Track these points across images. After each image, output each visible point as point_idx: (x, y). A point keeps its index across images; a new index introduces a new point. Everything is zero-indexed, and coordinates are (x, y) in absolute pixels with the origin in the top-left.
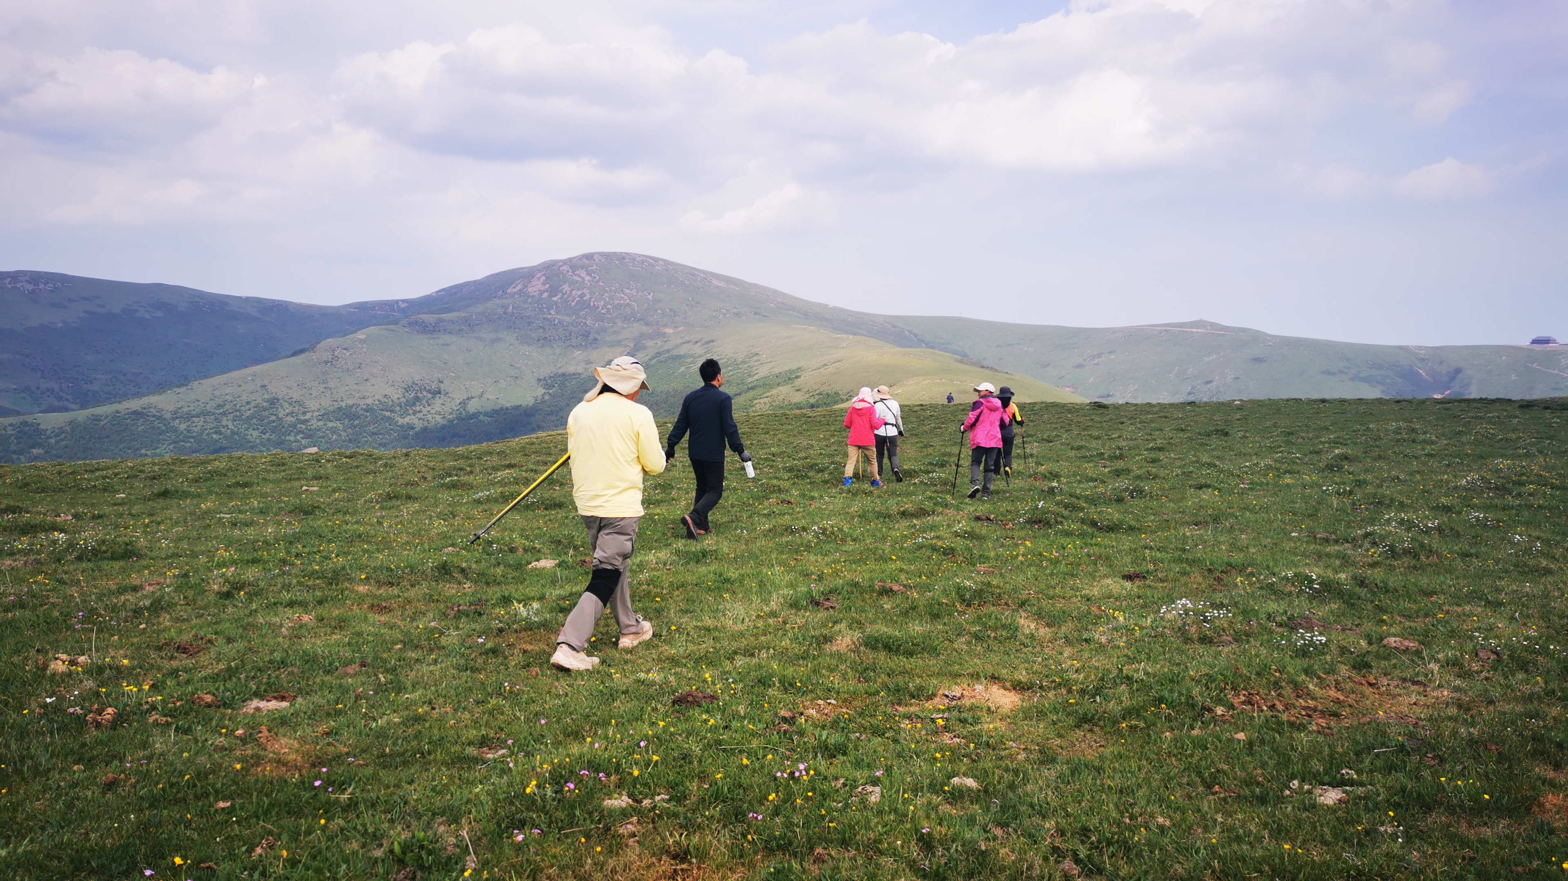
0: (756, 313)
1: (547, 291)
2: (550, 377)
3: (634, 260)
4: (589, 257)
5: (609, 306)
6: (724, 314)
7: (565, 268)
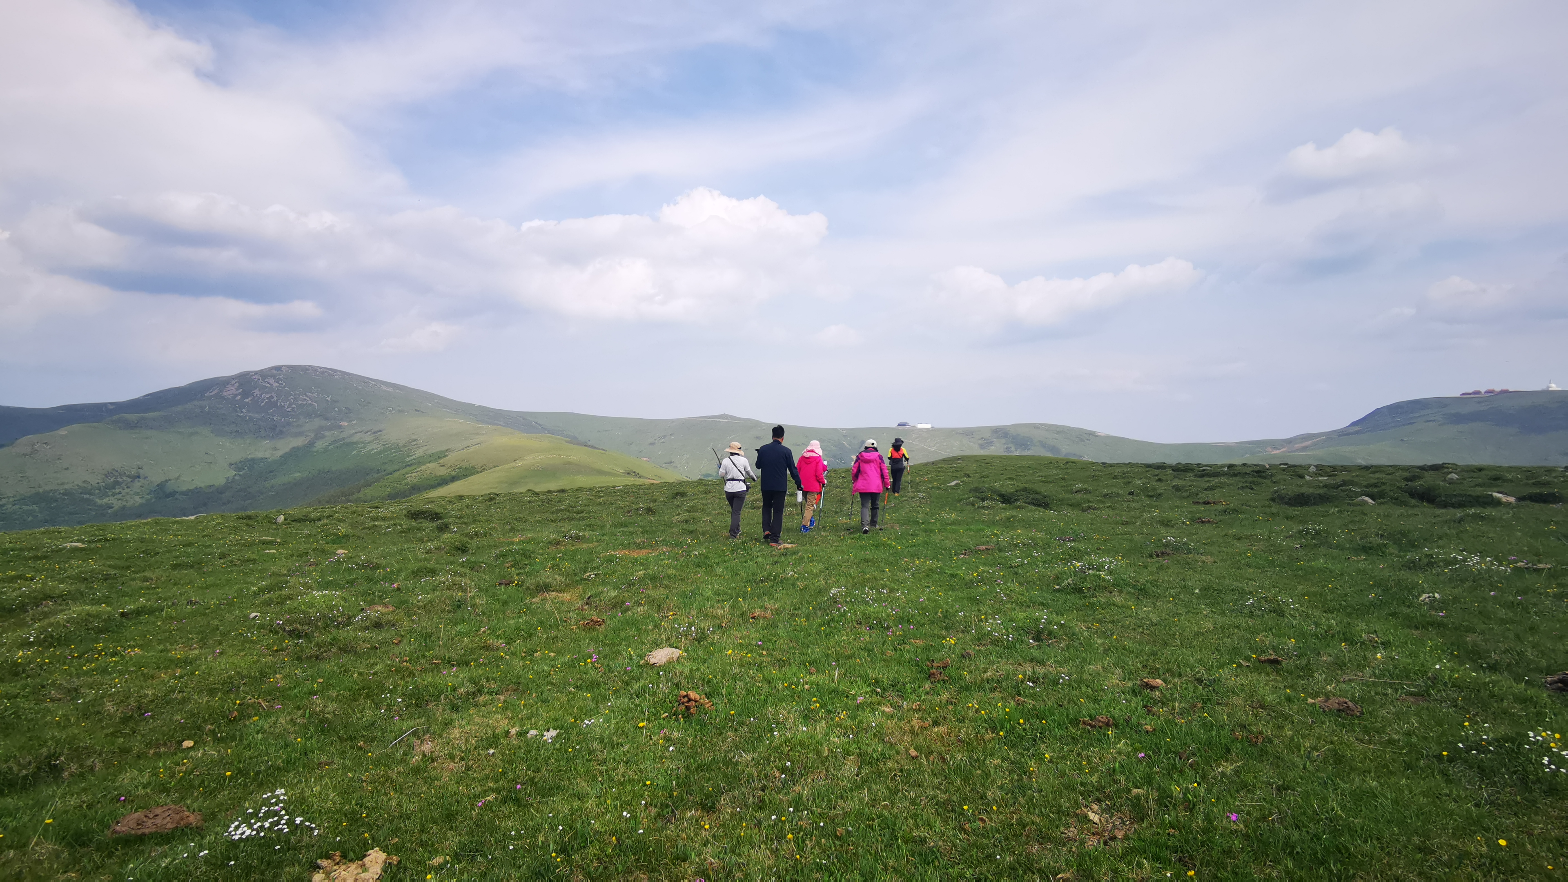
0: (416, 410)
1: (240, 394)
2: (241, 462)
3: (316, 370)
4: (278, 368)
5: (294, 406)
6: (390, 411)
7: (256, 377)
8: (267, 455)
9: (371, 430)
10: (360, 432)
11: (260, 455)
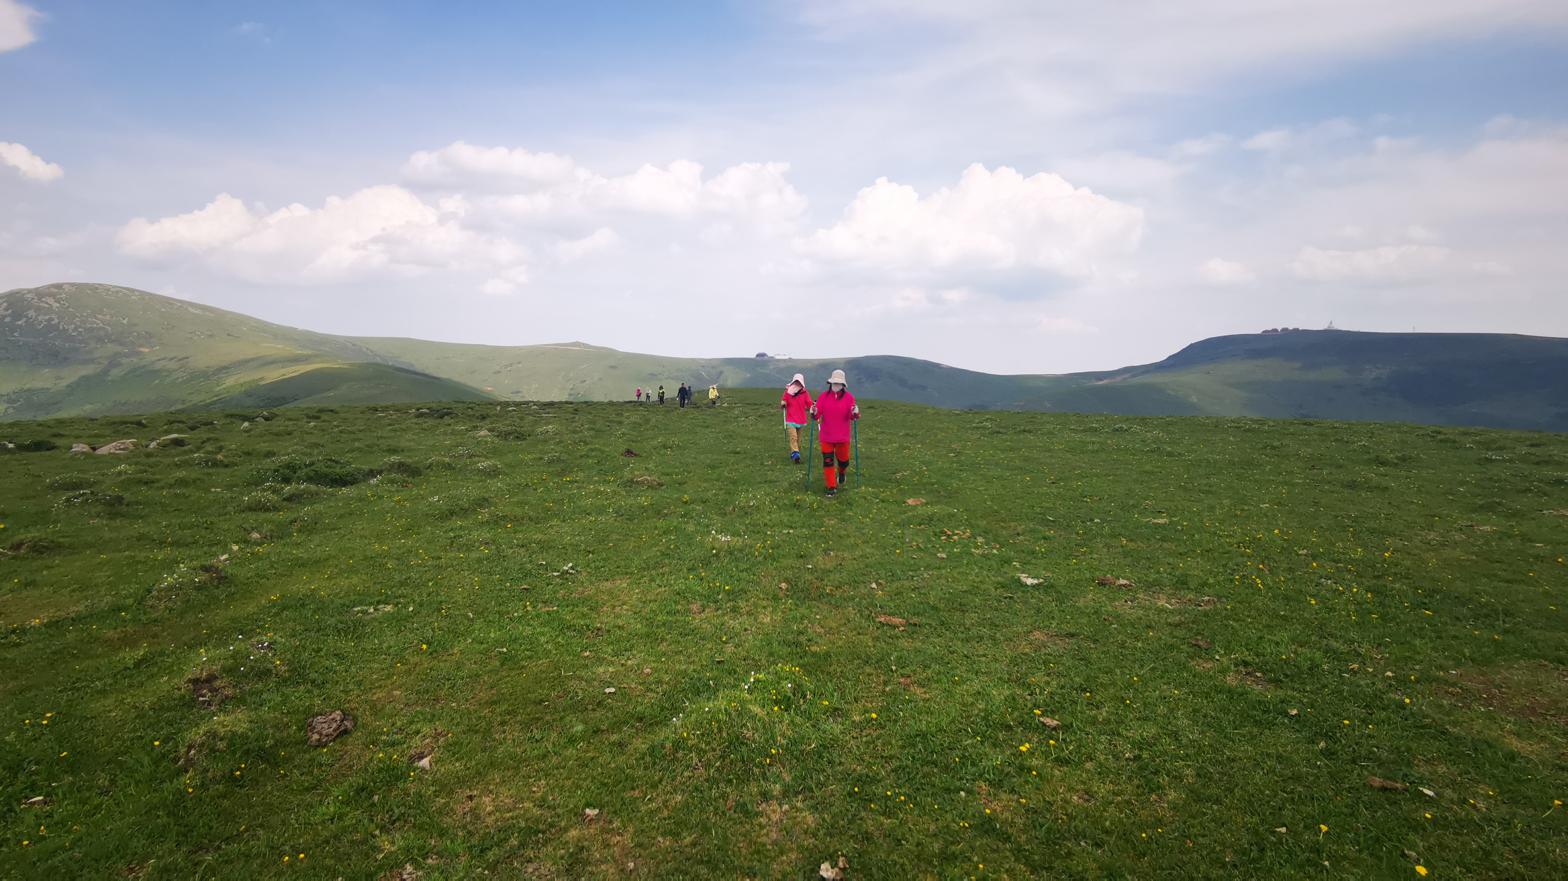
1: (9, 315)
2: (14, 393)
3: (108, 290)
5: (80, 329)
6: (199, 336)
7: (29, 296)
8: (48, 385)
9: (175, 357)
10: (165, 359)
11: (38, 385)
